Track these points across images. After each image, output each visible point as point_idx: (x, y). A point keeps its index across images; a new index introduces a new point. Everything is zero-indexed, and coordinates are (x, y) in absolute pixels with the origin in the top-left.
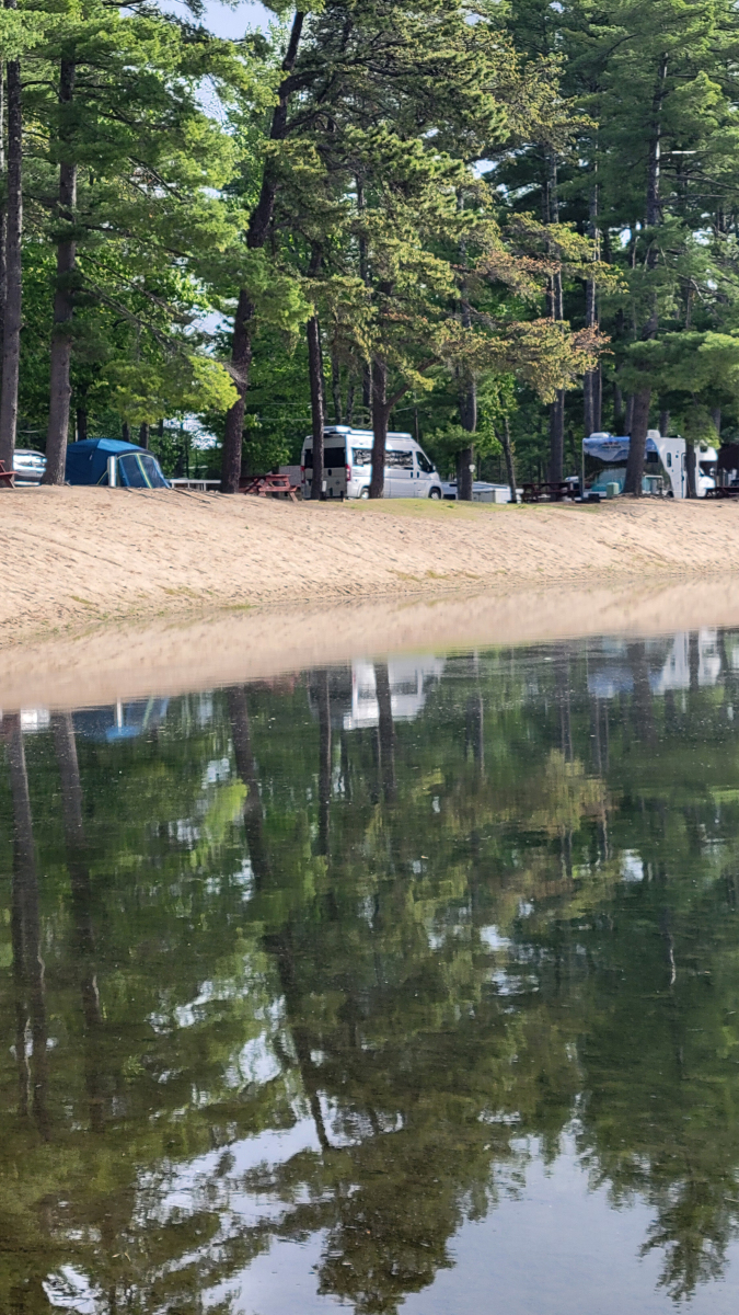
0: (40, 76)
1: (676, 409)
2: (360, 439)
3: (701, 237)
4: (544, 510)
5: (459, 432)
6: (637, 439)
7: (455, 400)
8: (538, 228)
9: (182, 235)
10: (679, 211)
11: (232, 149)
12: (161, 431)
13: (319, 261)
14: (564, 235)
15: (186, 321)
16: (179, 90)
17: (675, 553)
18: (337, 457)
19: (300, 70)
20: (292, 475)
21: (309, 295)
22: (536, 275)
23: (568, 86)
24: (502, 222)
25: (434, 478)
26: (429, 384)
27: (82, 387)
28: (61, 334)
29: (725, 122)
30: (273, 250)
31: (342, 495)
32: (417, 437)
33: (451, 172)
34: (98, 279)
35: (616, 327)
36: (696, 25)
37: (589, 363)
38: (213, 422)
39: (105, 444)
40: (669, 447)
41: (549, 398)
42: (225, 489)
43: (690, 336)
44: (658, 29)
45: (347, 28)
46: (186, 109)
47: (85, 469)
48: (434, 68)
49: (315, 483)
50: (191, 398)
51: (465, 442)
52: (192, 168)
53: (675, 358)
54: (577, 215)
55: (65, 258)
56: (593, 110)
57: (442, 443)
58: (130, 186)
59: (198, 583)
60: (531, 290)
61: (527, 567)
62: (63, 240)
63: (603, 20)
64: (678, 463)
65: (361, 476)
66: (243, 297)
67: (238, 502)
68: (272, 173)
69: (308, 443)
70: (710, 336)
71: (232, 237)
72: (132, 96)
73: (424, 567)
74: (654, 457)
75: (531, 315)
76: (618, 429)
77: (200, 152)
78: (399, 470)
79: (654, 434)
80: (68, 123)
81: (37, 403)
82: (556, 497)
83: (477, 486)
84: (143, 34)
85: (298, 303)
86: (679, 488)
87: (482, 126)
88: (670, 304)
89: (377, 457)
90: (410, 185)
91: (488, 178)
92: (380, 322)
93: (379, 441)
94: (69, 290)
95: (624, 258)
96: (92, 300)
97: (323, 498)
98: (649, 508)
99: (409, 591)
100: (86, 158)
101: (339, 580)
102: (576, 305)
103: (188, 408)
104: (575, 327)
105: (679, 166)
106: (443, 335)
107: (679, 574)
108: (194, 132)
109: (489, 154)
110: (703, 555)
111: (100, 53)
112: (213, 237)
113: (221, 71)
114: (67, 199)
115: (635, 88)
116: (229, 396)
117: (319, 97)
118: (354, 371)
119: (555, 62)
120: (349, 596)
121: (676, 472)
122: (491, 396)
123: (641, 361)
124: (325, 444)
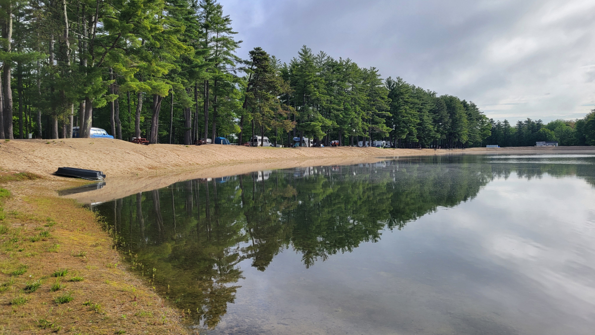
0: (211, 82)
1: (307, 134)
2: (259, 138)
3: (311, 108)
4: (287, 148)
5: (275, 137)
6: (301, 138)
7: (274, 132)
8: (287, 106)
9: (233, 107)
10: (308, 104)
11: (241, 94)
12: (229, 136)
13: (254, 111)
14: (290, 107)
15: (233, 120)
16: (233, 85)
17: (307, 155)
18: (256, 140)
19: (251, 82)
20: (249, 143)
21: (252, 116)
22: (286, 113)
23: (291, 85)
24: (281, 105)
25: (271, 144)
26: (270, 129)
27: (217, 129)
28: (214, 121)
29: (314, 91)
30: (247, 109)
31: (257, 146)
32: (268, 137)
33: (274, 98)
34: (220, 113)
35: (298, 121)
36: (310, 77)
37: (294, 127)
38: (237, 135)
39: (221, 138)
40: (306, 139)
41: (288, 132)
42: (239, 145)
43: (309, 123)
44: (304, 77)
45: (258, 76)
46: (234, 87)
47: (218, 142)
48: (271, 82)
49: (253, 144)
50: (234, 131)
52: (234, 96)
53: (307, 126)
54: (292, 104)
55: (215, 110)
56: (295, 89)
57: (272, 138)
58: (224, 99)
59: (235, 159)
60: (285, 116)
61: (285, 157)
62: (215, 107)
63: (297, 76)
64: (307, 142)
65: (260, 143)
66: (242, 116)
67: (241, 147)
68: (247, 97)
69: (252, 138)
70: (312, 123)
71: (241, 107)
72: (225, 86)
73: (269, 157)
74: (304, 141)
75: (285, 119)
76: (298, 137)
77: (236, 94)
78: (265, 142)
79: (304, 137)
80: (216, 89)
81: (210, 131)
82: (289, 147)
83: (277, 145)
84: (227, 76)
85: (250, 117)
86: (307, 145)
87: (278, 91)
88: (306, 118)
89: (262, 140)
90: (267, 100)
91: (279, 99)
92: (263, 120)
93: (262, 138)
94: (216, 114)
95: (299, 111)
96: (219, 116)
97: (254, 146)
98: (303, 148)
99: (267, 160)
100: (218, 95)
101: (256, 159)
102: (292, 118)
103: (233, 133)
104: (292, 121)
105: (308, 98)
106: (272, 122)
107: (307, 158)
108: (235, 91)
109: (279, 95)
110: (311, 155)
111: (221, 79)
112: (238, 107)
113: (239, 82)
114: (215, 101)
115: (301, 86)
116: (240, 131)
117: (254, 86)
118: (259, 127)
119: (289, 82)
120: (258, 161)
121: (307, 143)
122: (279, 131)
123: (302, 126)
124: (254, 138)
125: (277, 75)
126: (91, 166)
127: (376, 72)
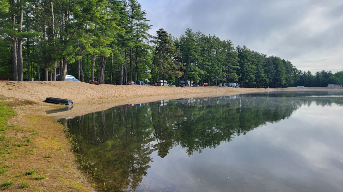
0: (135, 49)
1: (190, 79)
2: (162, 81)
3: (192, 64)
4: (178, 87)
5: (170, 80)
6: (186, 81)
7: (170, 78)
8: (178, 63)
9: (147, 63)
10: (190, 62)
11: (151, 56)
12: (144, 80)
13: (159, 65)
14: (180, 63)
15: (147, 71)
16: (147, 51)
17: (189, 91)
18: (160, 82)
19: (157, 49)
20: (156, 84)
21: (158, 68)
22: (178, 67)
23: (180, 51)
24: (175, 62)
25: (168, 84)
26: (168, 76)
27: (138, 76)
28: (136, 71)
29: (194, 54)
30: (155, 64)
31: (160, 86)
32: (167, 81)
33: (170, 58)
34: (139, 67)
35: (184, 71)
36: (192, 46)
37: (182, 75)
38: (149, 80)
39: (140, 81)
40: (189, 82)
41: (179, 78)
42: (150, 85)
43: (191, 72)
44: (188, 46)
45: (161, 45)
46: (147, 52)
47: (138, 83)
48: (169, 49)
49: (158, 85)
50: (147, 77)
51: (171, 81)
53: (190, 74)
55: (136, 65)
56: (183, 53)
57: (169, 81)
58: (142, 59)
59: (148, 93)
61: (177, 92)
62: (136, 63)
63: (184, 45)
64: (190, 83)
65: (162, 84)
66: (152, 69)
67: (151, 86)
68: (155, 58)
69: (157, 81)
70: (193, 72)
71: (151, 63)
72: (143, 51)
73: (167, 92)
74: (188, 83)
75: (177, 70)
76: (184, 81)
77: (148, 56)
78: (165, 84)
79: (188, 81)
80: (137, 53)
81: (134, 77)
82: (179, 86)
83: (172, 85)
84: (144, 46)
86: (190, 86)
87: (173, 54)
88: (189, 70)
90: (167, 59)
91: (173, 58)
92: (164, 71)
93: (164, 81)
94: (137, 68)
95: (185, 66)
96: (139, 69)
97: (159, 86)
98: (187, 87)
99: (166, 94)
100: (139, 56)
101: (160, 93)
102: (181, 69)
103: (147, 78)
104: (181, 71)
105: (190, 58)
106: (169, 72)
107: (190, 93)
108: (148, 54)
109: (174, 56)
110: (192, 91)
111: (140, 47)
112: (150, 63)
113: (150, 49)
114: (137, 60)
115: (186, 51)
116: (151, 77)
117: (159, 51)
118: (162, 75)
119: (179, 48)
120: (161, 95)
121: (189, 84)
122: (174, 77)
123: (186, 75)
124: (159, 81)
125: (172, 45)
126: (65, 97)
127: (231, 43)
